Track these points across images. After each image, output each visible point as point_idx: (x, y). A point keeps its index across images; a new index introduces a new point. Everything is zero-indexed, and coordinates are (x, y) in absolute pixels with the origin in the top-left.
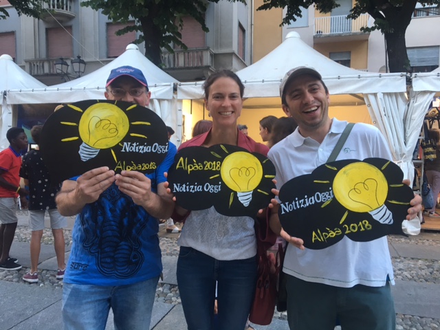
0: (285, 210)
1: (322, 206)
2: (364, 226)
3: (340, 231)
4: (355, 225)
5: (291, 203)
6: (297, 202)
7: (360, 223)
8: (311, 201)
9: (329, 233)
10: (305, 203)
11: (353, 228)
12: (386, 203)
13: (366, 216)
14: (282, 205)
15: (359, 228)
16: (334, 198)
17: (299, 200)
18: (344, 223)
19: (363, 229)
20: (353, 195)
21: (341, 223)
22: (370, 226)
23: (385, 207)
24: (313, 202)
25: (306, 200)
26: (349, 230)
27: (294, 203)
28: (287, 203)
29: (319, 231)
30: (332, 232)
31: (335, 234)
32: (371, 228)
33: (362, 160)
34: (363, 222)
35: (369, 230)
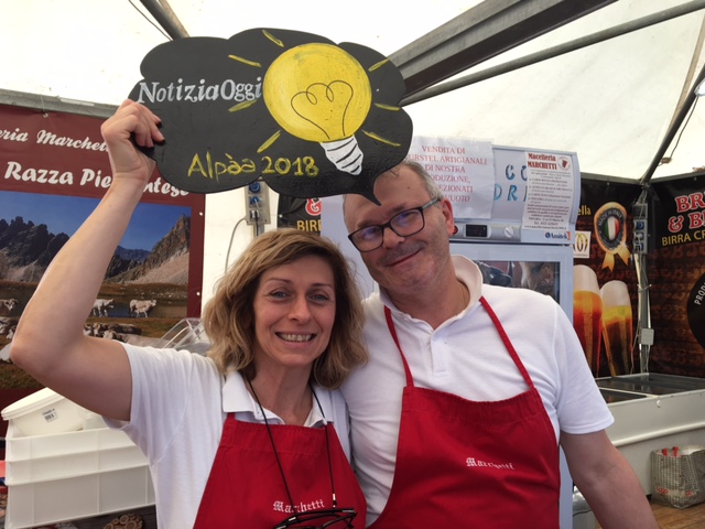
1: (231, 110)
4: (288, 161)
6: (179, 88)
7: (298, 160)
10: (195, 93)
11: (282, 166)
12: (358, 134)
13: (314, 149)
15: (294, 168)
17: (184, 85)
18: (266, 152)
19: (300, 172)
20: (302, 105)
21: (260, 150)
22: (316, 169)
23: (355, 142)
24: (215, 97)
25: (201, 88)
26: (273, 167)
27: (171, 87)
28: (155, 84)
34: (305, 159)
35: (313, 178)
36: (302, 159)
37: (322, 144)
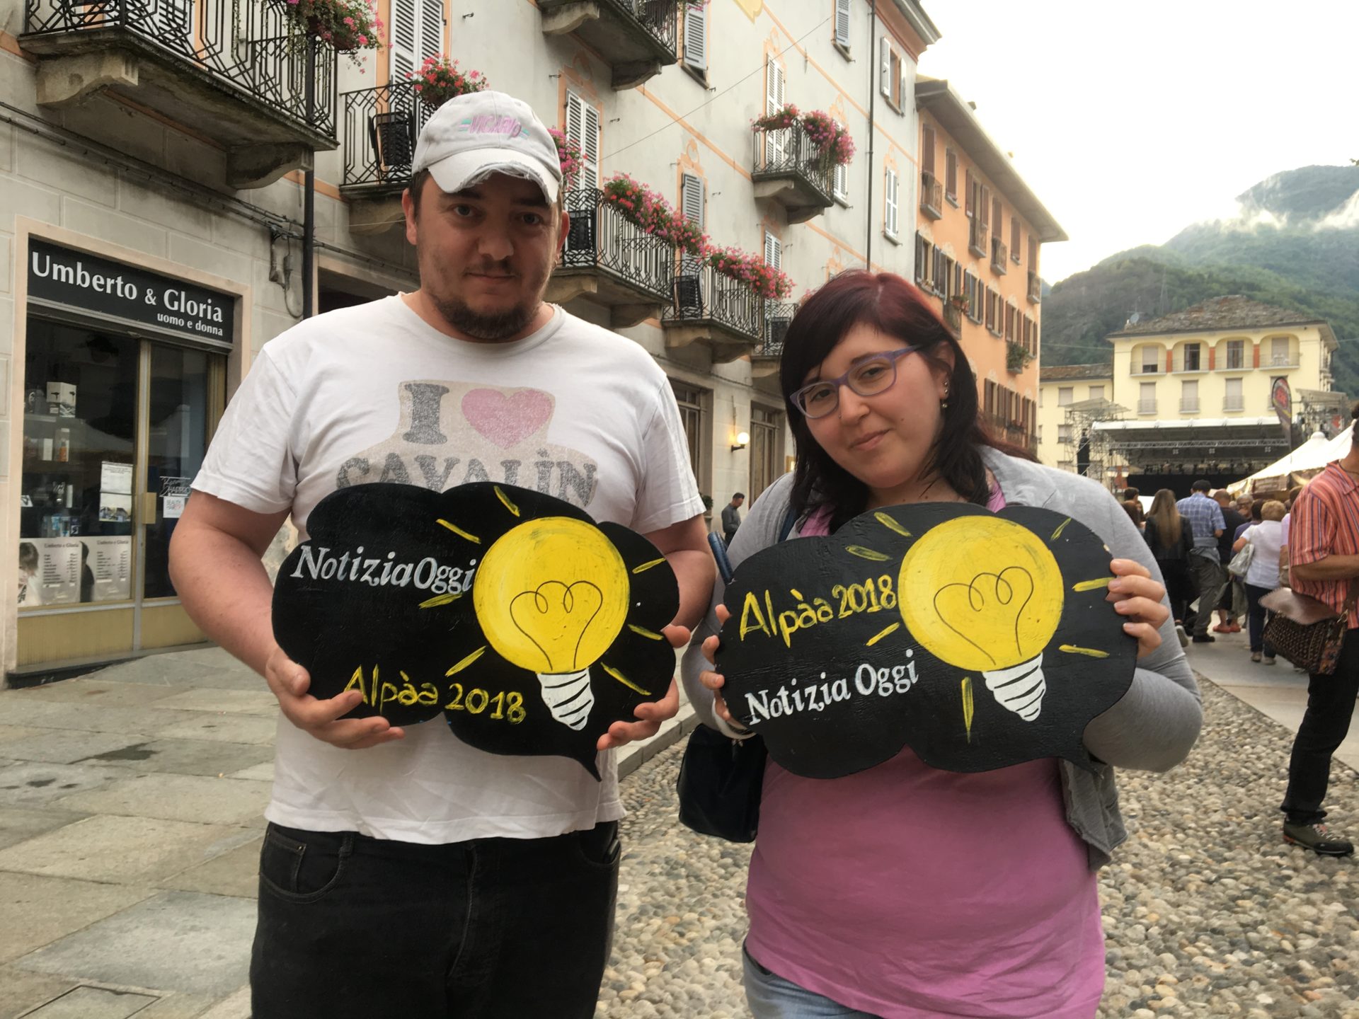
0: (305, 570)
1: (423, 605)
2: (506, 706)
3: (434, 696)
4: (486, 695)
5: (336, 554)
6: (356, 562)
7: (501, 695)
8: (400, 576)
9: (401, 688)
10: (378, 572)
11: (476, 700)
12: (595, 669)
13: (527, 682)
14: (307, 550)
15: (492, 707)
16: (468, 597)
17: (365, 556)
18: (457, 677)
19: (498, 714)
20: (524, 609)
21: (450, 673)
22: (523, 713)
23: (587, 679)
24: (403, 582)
25: (388, 566)
26: (462, 702)
27: (345, 559)
28: (323, 551)
29: (375, 673)
30: (412, 691)
31: (415, 698)
32: (520, 719)
33: (598, 522)
34: (512, 694)
35: (516, 726)
36: (506, 694)
37: (540, 677)
